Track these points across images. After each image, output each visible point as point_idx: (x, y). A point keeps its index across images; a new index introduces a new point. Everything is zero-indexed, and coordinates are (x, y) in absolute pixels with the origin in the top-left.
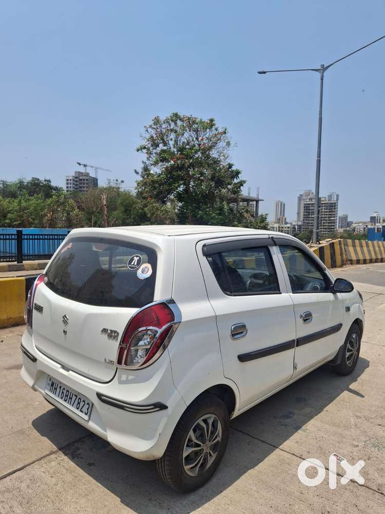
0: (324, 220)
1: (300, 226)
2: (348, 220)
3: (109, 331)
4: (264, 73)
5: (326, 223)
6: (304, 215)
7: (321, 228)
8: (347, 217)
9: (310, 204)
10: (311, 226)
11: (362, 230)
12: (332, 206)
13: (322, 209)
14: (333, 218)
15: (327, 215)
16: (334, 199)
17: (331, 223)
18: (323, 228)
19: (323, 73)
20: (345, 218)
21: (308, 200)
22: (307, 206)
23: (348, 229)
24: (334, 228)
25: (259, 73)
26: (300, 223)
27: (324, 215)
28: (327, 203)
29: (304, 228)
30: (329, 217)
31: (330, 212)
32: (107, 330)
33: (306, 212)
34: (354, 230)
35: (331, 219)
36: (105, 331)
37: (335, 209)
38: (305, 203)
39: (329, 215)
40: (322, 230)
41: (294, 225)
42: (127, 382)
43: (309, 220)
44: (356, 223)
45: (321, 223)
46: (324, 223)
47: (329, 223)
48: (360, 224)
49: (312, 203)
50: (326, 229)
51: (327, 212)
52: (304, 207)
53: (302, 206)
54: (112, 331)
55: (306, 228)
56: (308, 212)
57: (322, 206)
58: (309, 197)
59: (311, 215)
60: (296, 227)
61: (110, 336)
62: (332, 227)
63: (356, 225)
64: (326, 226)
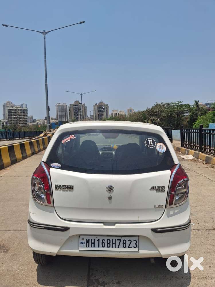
0: (21, 119)
1: (6, 123)
2: (34, 119)
3: (157, 188)
4: (7, 26)
5: (22, 120)
6: (8, 116)
7: (19, 124)
8: (33, 117)
9: (11, 109)
10: (13, 122)
11: (42, 124)
12: (25, 111)
13: (19, 112)
14: (26, 118)
15: (22, 116)
16: (24, 107)
17: (25, 120)
18: (21, 123)
19: (45, 35)
20: (32, 117)
21: (10, 107)
22: (10, 110)
23: (34, 123)
24: (27, 123)
25: (3, 25)
26: (6, 121)
27: (21, 116)
28: (22, 109)
29: (9, 124)
30: (23, 117)
31: (23, 114)
32: (155, 187)
33: (10, 114)
34: (38, 124)
35: (25, 118)
36: (153, 188)
37: (26, 112)
38: (9, 109)
39: (23, 116)
40: (20, 124)
41: (3, 122)
42: (175, 214)
43: (12, 119)
44: (38, 120)
45: (19, 120)
46: (21, 120)
47: (24, 120)
48: (41, 121)
49: (13, 108)
50: (22, 124)
51: (22, 114)
52: (8, 111)
53: (7, 110)
54: (159, 187)
55: (11, 124)
56: (11, 114)
57: (19, 111)
58: (10, 105)
59: (13, 116)
60: (4, 123)
61: (158, 191)
62: (26, 123)
63: (38, 121)
64: (22, 122)
